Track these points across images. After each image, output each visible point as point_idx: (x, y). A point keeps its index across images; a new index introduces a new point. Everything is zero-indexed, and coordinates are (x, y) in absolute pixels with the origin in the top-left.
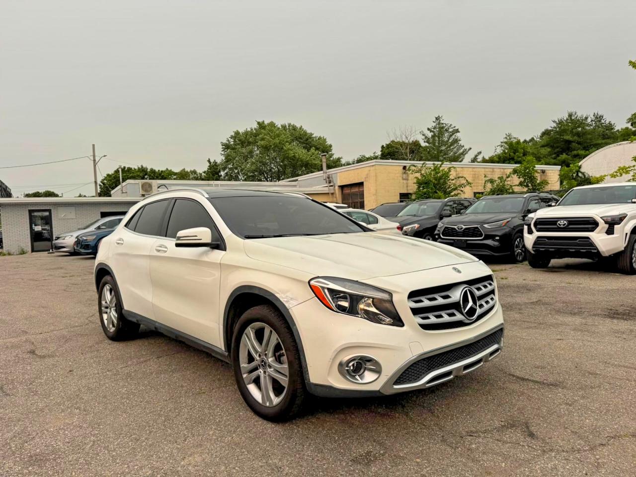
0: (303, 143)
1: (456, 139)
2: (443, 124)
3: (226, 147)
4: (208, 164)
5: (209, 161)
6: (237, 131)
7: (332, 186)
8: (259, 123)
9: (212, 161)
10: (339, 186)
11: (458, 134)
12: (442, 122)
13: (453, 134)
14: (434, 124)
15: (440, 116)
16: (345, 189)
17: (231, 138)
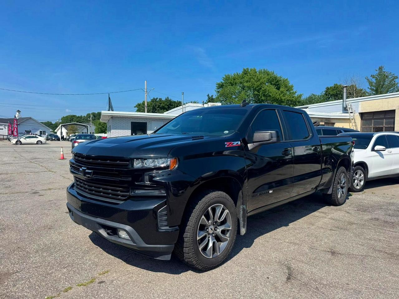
0: (274, 85)
1: (394, 84)
2: (384, 72)
3: (221, 86)
4: (207, 98)
5: (208, 95)
6: (228, 75)
7: (352, 113)
8: (244, 70)
9: (210, 96)
10: (359, 113)
11: (396, 80)
12: (384, 70)
13: (393, 80)
14: (377, 72)
15: (383, 66)
16: (366, 115)
17: (224, 80)
